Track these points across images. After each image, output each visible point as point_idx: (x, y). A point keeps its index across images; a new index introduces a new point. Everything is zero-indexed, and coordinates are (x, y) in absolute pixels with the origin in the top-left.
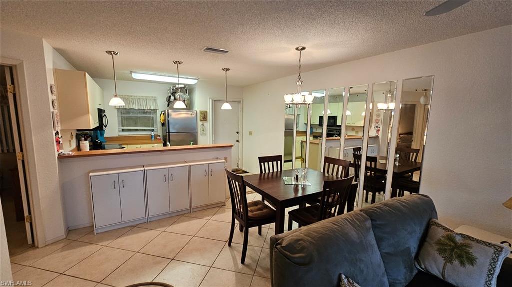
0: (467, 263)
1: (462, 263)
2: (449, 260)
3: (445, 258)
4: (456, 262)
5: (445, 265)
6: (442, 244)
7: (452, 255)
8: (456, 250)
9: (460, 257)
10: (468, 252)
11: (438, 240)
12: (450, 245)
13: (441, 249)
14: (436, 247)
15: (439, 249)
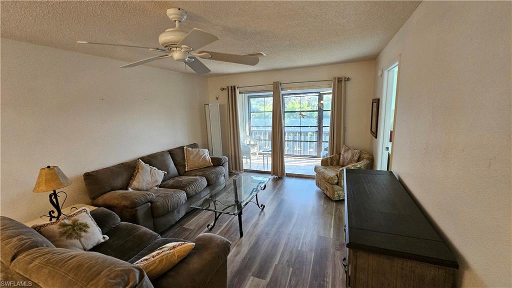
0: (87, 230)
1: (85, 231)
2: (79, 237)
3: (76, 238)
4: (83, 234)
5: (80, 241)
6: (65, 233)
7: (77, 233)
8: (75, 228)
9: (81, 229)
10: (81, 224)
11: (60, 233)
12: (70, 229)
13: (69, 236)
14: (64, 238)
15: (67, 238)
